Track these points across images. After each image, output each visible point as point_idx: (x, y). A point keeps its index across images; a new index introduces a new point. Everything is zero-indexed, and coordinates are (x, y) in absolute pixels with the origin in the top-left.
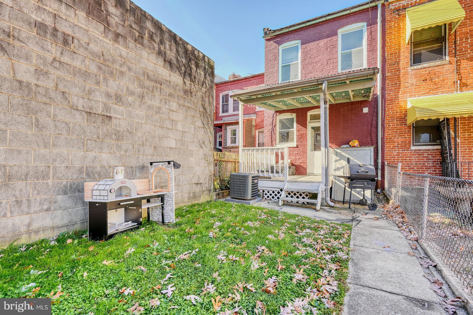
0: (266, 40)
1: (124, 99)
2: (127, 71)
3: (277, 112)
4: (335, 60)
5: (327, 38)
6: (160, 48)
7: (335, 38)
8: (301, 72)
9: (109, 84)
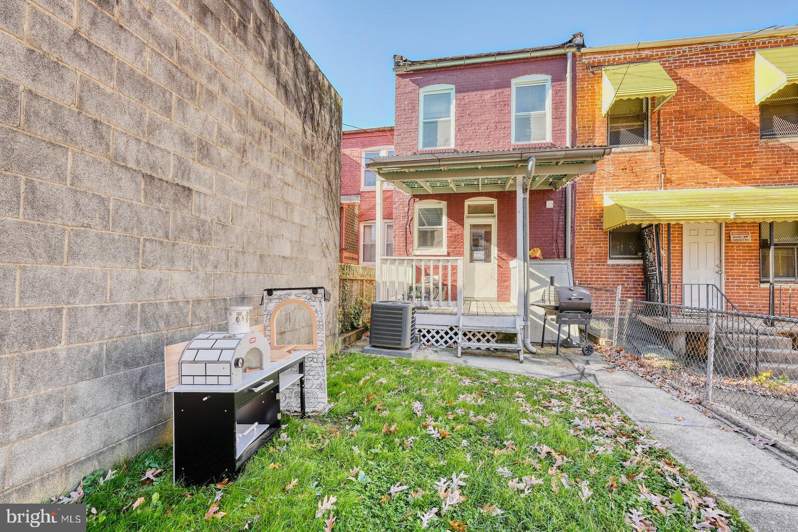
0: (397, 75)
1: (213, 152)
2: (220, 92)
3: (415, 196)
4: (507, 125)
5: (495, 88)
6: (271, 56)
7: (507, 92)
8: (456, 136)
9: (188, 116)
